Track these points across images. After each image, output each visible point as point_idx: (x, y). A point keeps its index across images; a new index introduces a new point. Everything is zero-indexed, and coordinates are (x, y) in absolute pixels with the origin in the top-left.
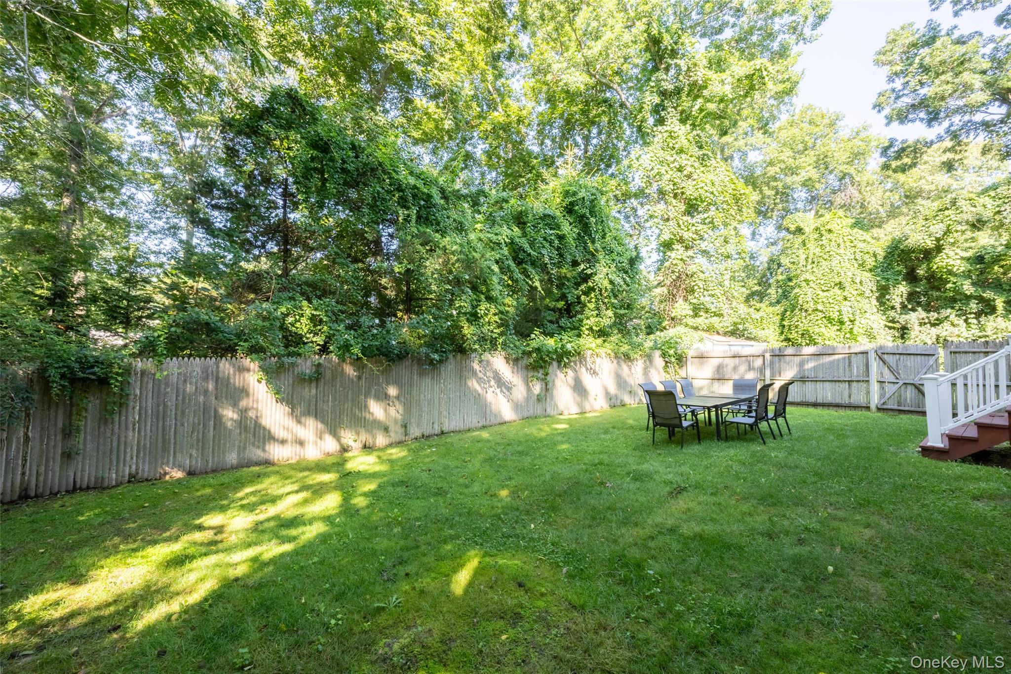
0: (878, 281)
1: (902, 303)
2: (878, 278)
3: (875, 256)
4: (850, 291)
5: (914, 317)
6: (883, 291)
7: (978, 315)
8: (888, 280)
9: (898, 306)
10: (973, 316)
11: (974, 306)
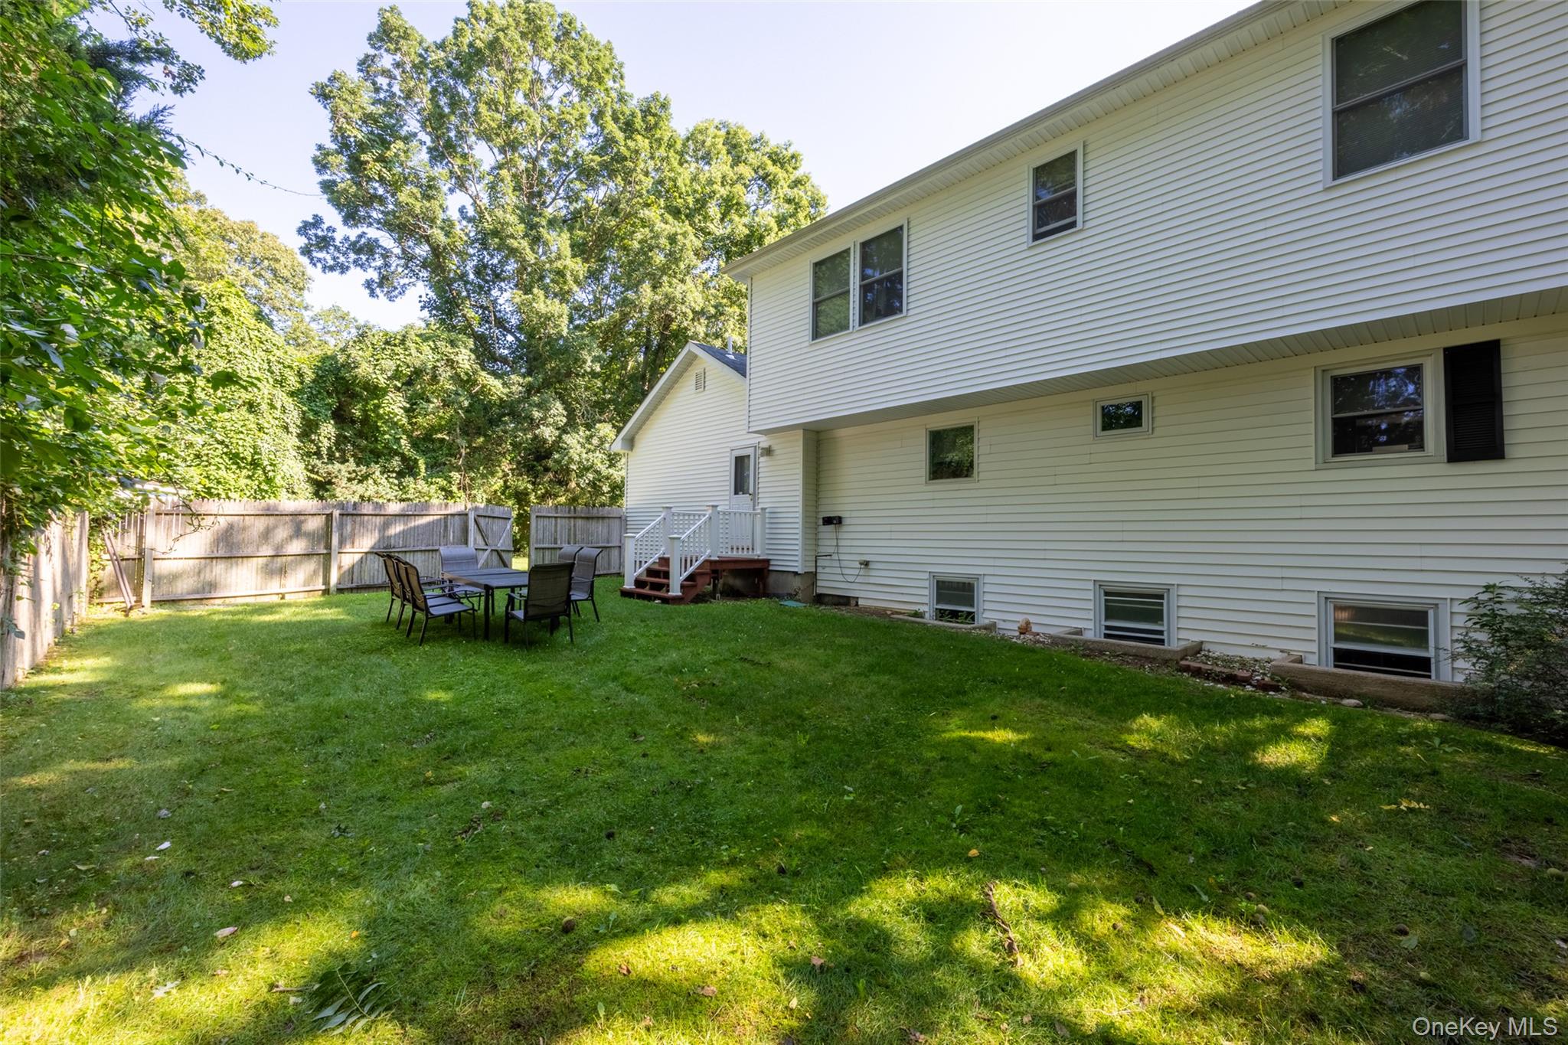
0: (304, 413)
1: (329, 448)
2: (304, 409)
3: (300, 375)
4: (268, 420)
5: (341, 470)
6: (308, 430)
7: (400, 475)
8: (316, 413)
9: (324, 451)
10: (394, 475)
11: (396, 463)
